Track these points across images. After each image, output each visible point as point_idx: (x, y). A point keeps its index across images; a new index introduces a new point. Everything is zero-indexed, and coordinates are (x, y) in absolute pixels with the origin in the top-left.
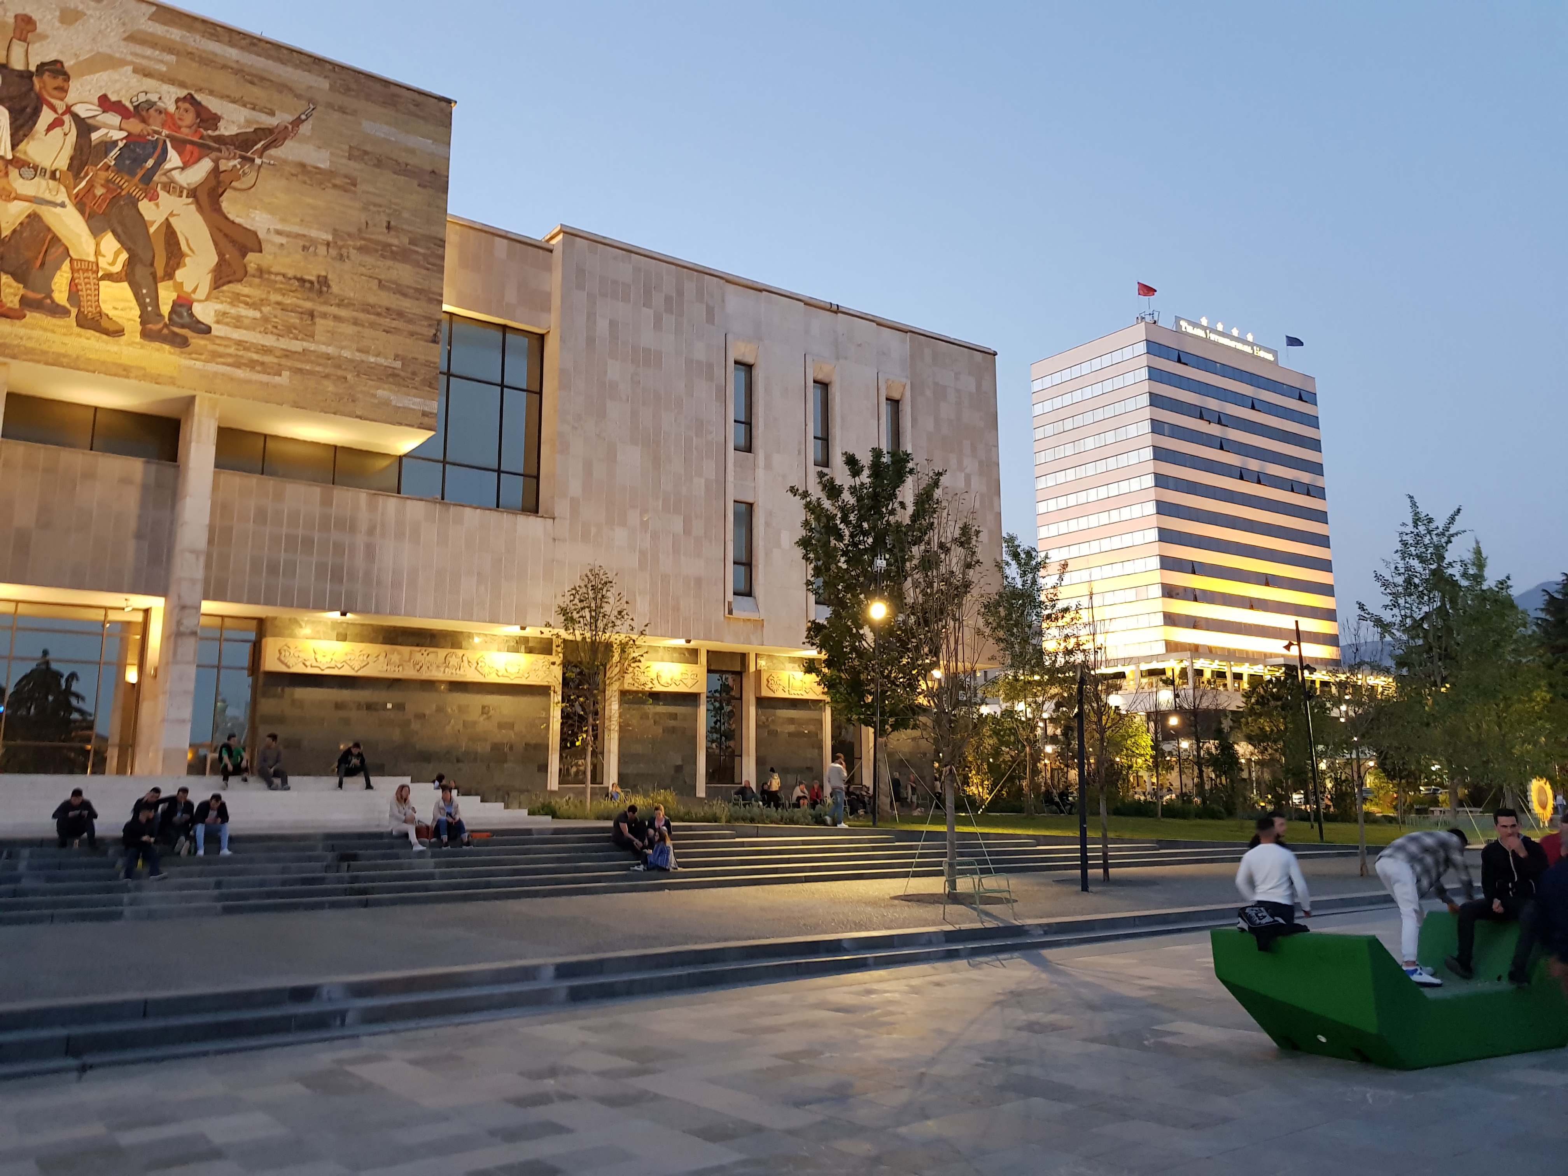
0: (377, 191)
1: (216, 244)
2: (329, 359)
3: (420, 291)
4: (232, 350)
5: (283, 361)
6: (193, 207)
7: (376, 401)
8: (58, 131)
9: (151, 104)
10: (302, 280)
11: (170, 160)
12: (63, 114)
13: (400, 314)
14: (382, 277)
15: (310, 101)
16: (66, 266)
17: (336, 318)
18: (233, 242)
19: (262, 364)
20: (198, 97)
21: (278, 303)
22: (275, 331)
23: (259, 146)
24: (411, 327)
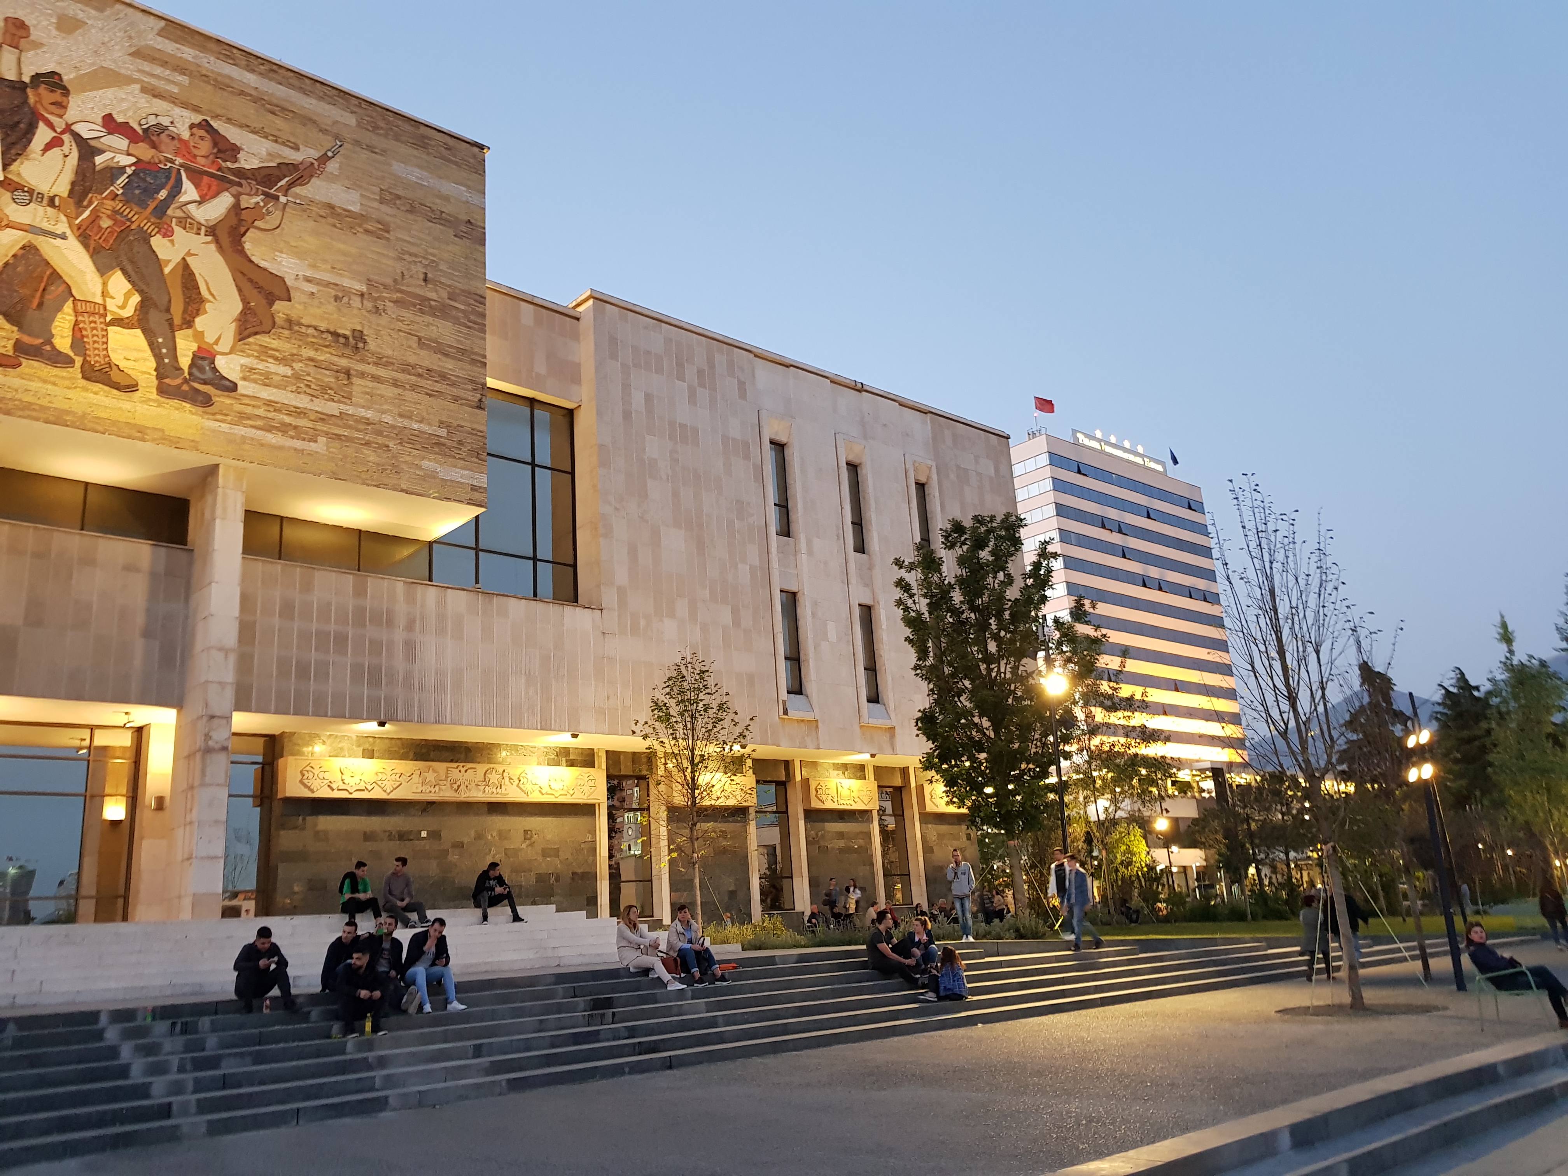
0: (411, 240)
1: (240, 290)
2: (368, 424)
3: (463, 351)
4: (261, 412)
5: (319, 426)
6: (213, 247)
7: (422, 473)
8: (56, 151)
9: (162, 129)
10: (336, 335)
11: (185, 193)
12: (63, 133)
13: (443, 377)
14: (422, 335)
15: (337, 137)
16: (68, 307)
17: (376, 378)
18: (259, 288)
19: (296, 427)
20: (215, 124)
21: (311, 359)
22: (308, 391)
23: (283, 182)
24: (455, 391)
